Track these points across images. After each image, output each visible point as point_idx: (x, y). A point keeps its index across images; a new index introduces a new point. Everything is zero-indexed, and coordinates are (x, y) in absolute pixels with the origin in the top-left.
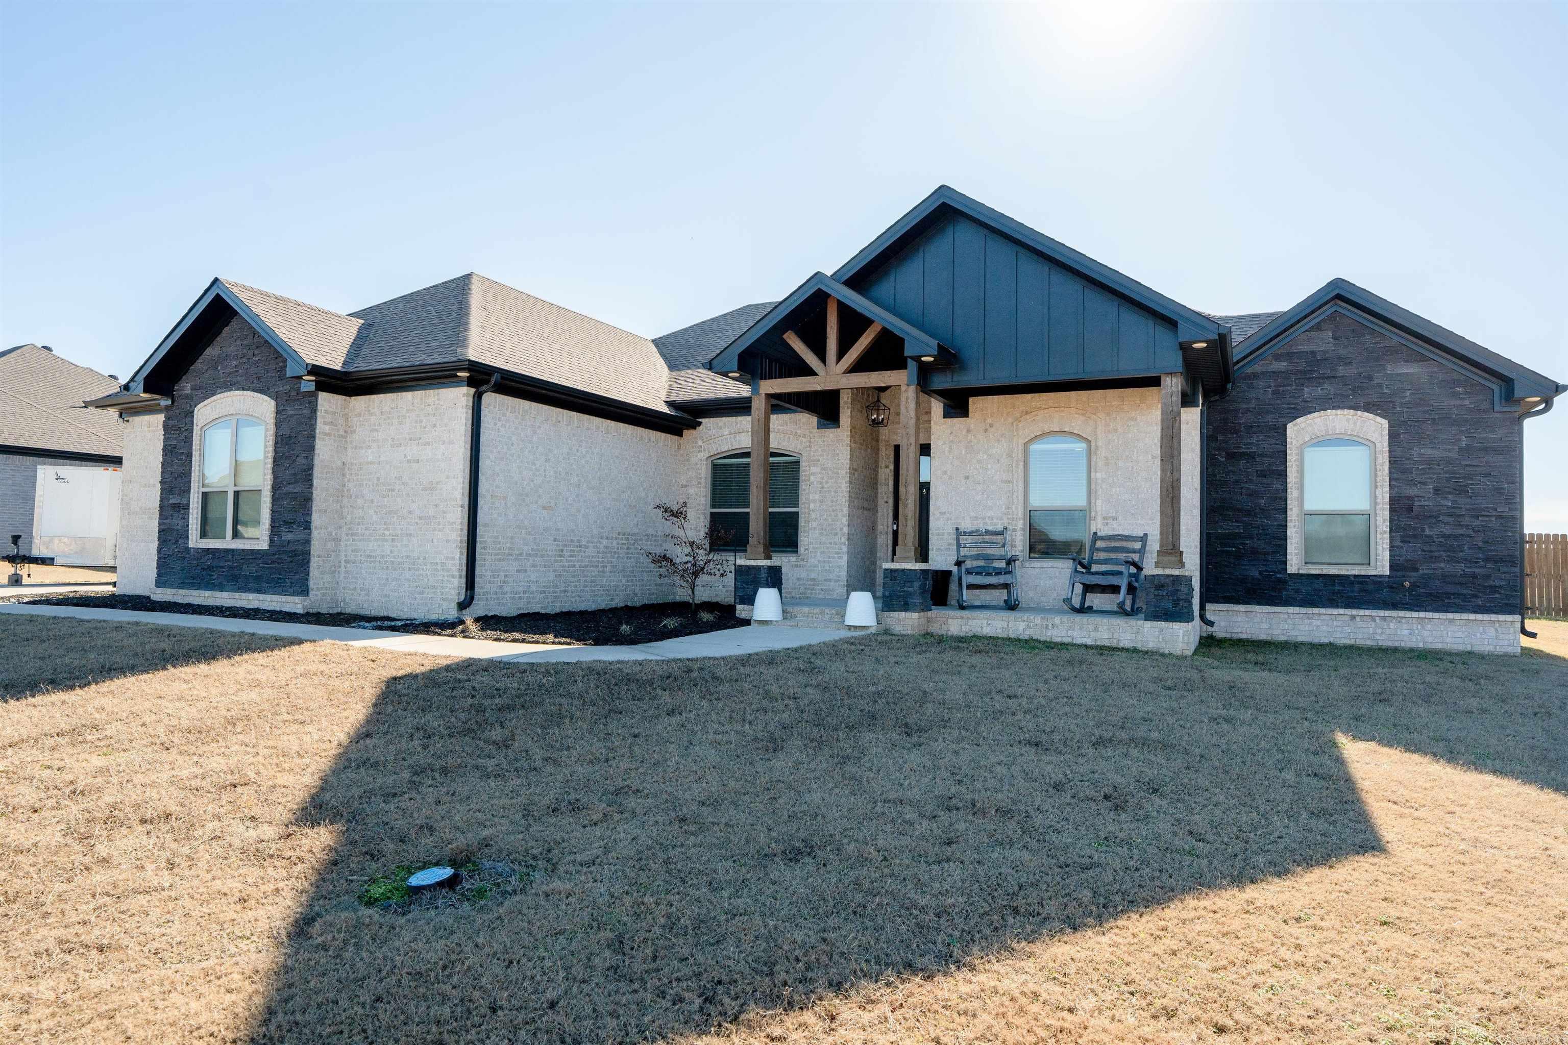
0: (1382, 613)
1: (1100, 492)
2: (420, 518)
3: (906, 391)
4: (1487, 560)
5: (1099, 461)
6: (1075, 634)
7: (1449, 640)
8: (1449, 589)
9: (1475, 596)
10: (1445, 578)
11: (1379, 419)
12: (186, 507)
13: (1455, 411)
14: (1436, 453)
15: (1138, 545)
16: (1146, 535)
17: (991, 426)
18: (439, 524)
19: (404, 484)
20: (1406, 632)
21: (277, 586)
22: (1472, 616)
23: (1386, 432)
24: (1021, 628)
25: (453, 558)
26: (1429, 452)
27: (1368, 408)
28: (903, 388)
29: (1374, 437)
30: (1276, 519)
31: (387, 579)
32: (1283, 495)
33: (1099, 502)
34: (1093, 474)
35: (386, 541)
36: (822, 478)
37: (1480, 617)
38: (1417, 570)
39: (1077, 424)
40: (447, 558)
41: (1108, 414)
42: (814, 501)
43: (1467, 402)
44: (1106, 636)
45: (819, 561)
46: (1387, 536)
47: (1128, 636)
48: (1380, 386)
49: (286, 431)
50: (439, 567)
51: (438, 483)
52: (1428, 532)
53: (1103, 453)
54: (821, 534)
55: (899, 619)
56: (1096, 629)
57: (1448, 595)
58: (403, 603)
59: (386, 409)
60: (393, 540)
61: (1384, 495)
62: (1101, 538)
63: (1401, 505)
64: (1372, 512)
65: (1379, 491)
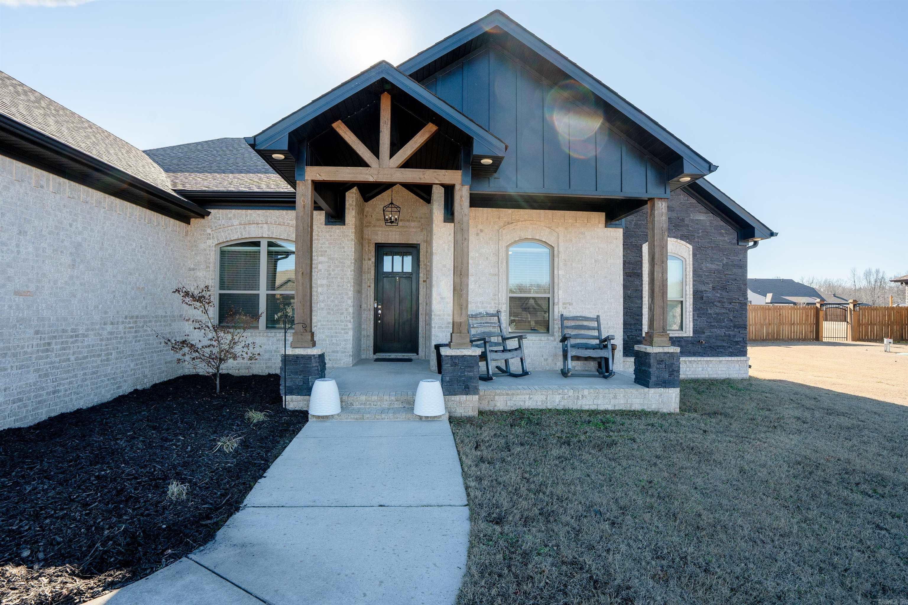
0: (690, 359)
1: (561, 285)
3: (460, 190)
4: (735, 326)
5: (560, 261)
6: (599, 402)
7: (719, 372)
8: (719, 343)
9: (730, 347)
10: (717, 337)
11: (688, 245)
13: (721, 243)
14: (713, 267)
15: (595, 324)
16: (598, 316)
17: (481, 231)
20: (700, 369)
22: (730, 358)
23: (691, 253)
24: (557, 400)
26: (709, 265)
27: (682, 238)
28: (457, 187)
29: (686, 255)
30: (636, 303)
32: (640, 288)
33: (560, 292)
34: (556, 272)
36: (329, 267)
37: (733, 358)
38: (704, 333)
39: (545, 235)
41: (566, 228)
42: (322, 286)
43: (726, 239)
44: (622, 402)
45: (328, 336)
46: (691, 314)
47: (638, 401)
48: (688, 225)
52: (709, 312)
53: (562, 256)
54: (329, 313)
55: (460, 402)
56: (615, 397)
57: (718, 347)
61: (689, 290)
62: (568, 319)
63: (698, 295)
64: (683, 299)
65: (688, 287)
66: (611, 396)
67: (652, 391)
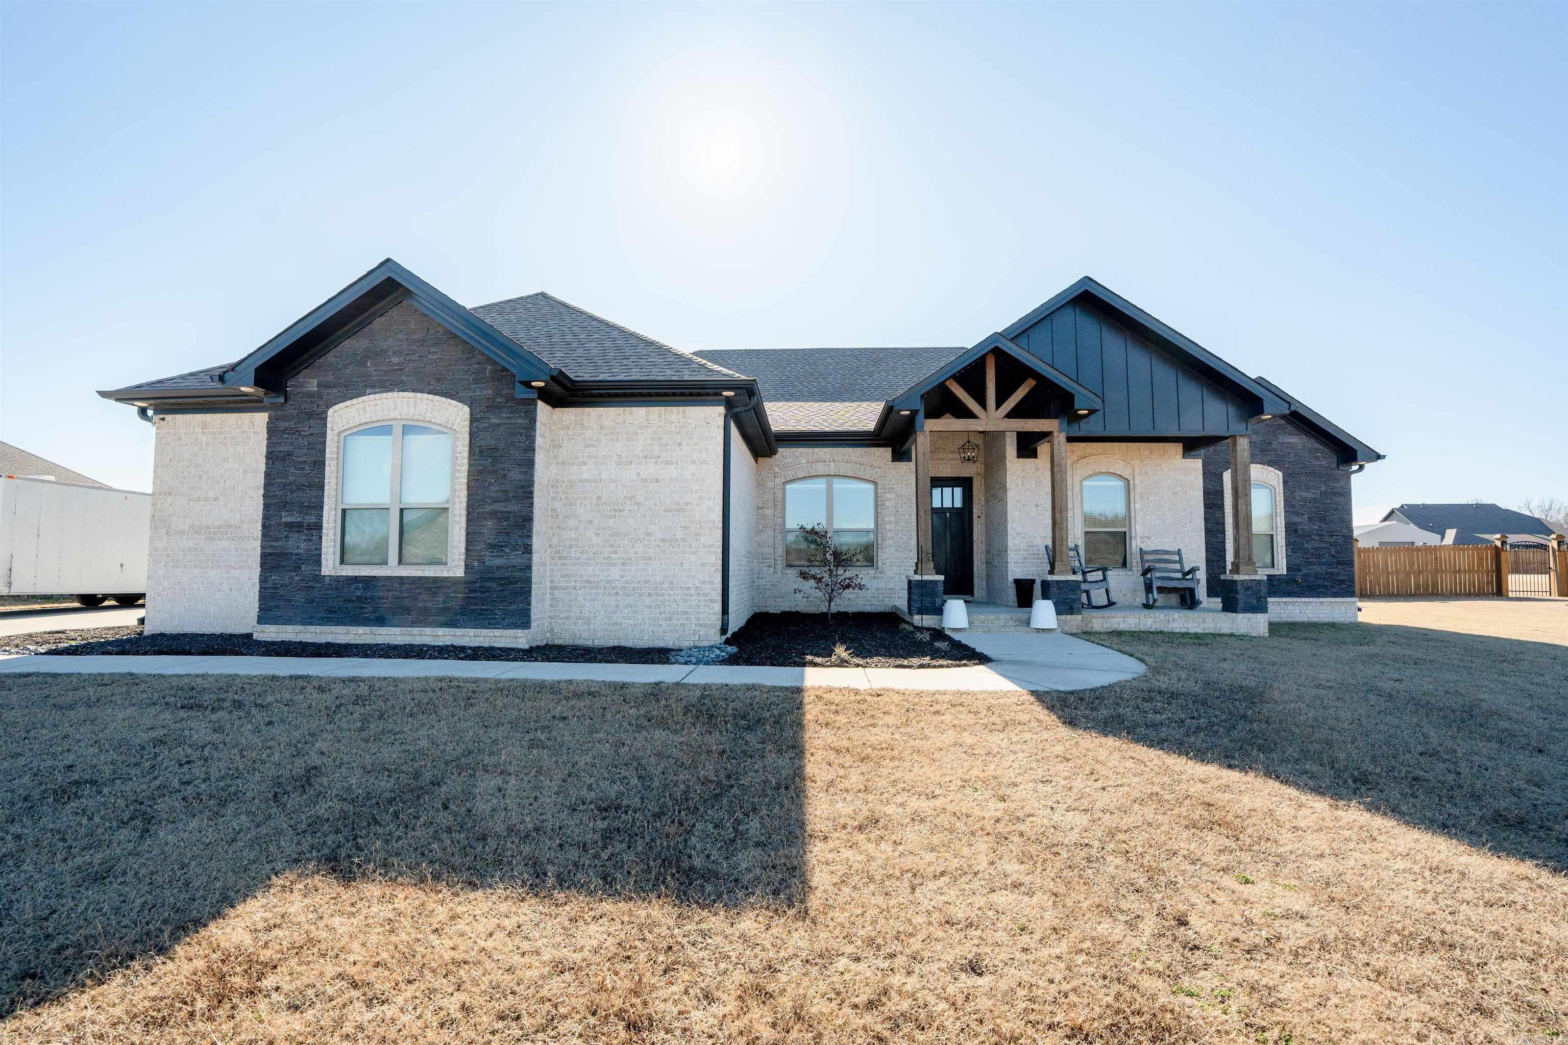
0: (1284, 599)
1: (1138, 518)
2: (663, 540)
3: (1058, 436)
4: (1338, 563)
5: (1136, 495)
6: (1189, 626)
7: (1321, 615)
8: (1319, 582)
9: (1333, 587)
10: (1316, 576)
11: (1277, 472)
12: (318, 527)
13: (1317, 468)
14: (1309, 495)
15: (1177, 558)
16: (1179, 550)
18: (691, 546)
19: (638, 504)
20: (1297, 611)
21: (483, 619)
22: (1333, 600)
23: (1281, 480)
24: (1149, 623)
25: (712, 583)
26: (1304, 494)
27: (1270, 463)
28: (1055, 434)
29: (1275, 483)
30: (1218, 538)
31: (617, 606)
32: (1221, 521)
33: (1138, 526)
34: (1132, 505)
35: (614, 565)
36: (897, 504)
37: (1337, 599)
38: (1300, 570)
39: (1120, 467)
40: (704, 582)
41: (1142, 461)
42: (890, 522)
43: (1324, 463)
44: (1211, 626)
45: (896, 574)
46: (1284, 548)
47: (1226, 625)
48: (1276, 450)
49: (487, 440)
50: (693, 592)
51: (688, 504)
52: (1306, 546)
53: (1139, 489)
54: (897, 550)
56: (1204, 621)
57: (1319, 586)
58: (642, 631)
59: (607, 423)
60: (623, 564)
61: (1281, 522)
62: (1147, 553)
63: (1291, 528)
64: (1274, 533)
65: (1278, 519)
66: (1200, 620)
67: (1240, 616)
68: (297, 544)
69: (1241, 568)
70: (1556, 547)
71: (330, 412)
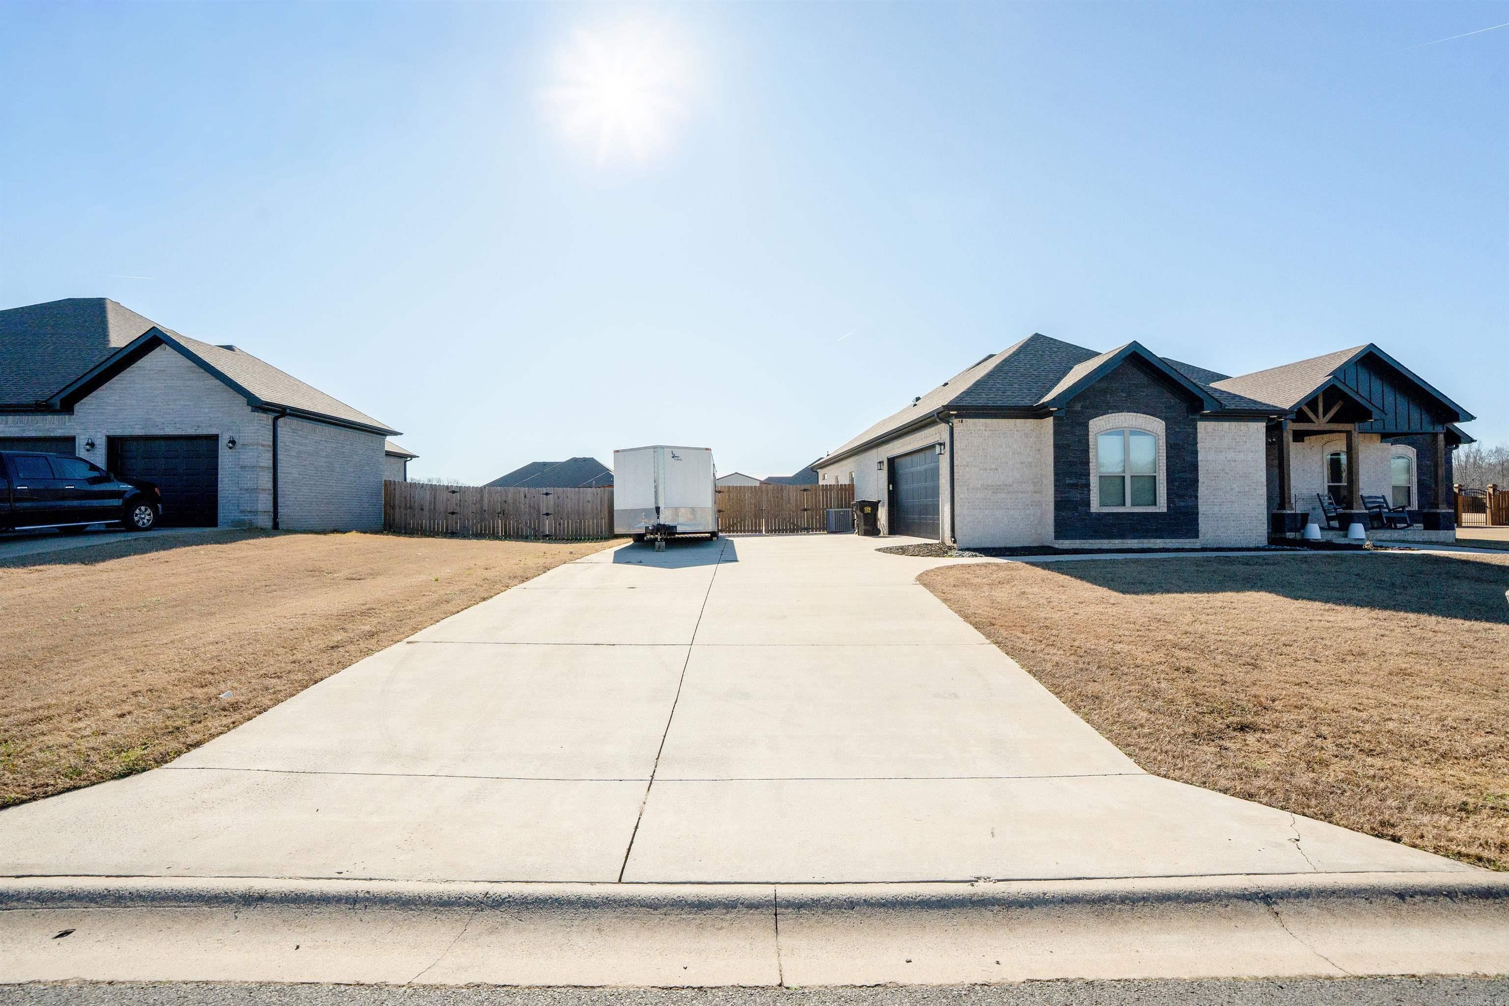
2: (1239, 492)
3: (1354, 431)
11: (1413, 449)
12: (1088, 485)
14: (1429, 464)
17: (1313, 447)
18: (1252, 495)
19: (1227, 473)
23: (1415, 454)
25: (1263, 514)
26: (1427, 463)
27: (1409, 444)
28: (1352, 430)
29: (1411, 456)
31: (1218, 527)
33: (1360, 483)
35: (1216, 505)
40: (1259, 514)
46: (1417, 495)
49: (1174, 440)
50: (1254, 519)
51: (1250, 473)
52: (1428, 494)
58: (1231, 539)
59: (1209, 430)
60: (1220, 505)
61: (1415, 479)
63: (1420, 483)
64: (1411, 485)
65: (1413, 477)
66: (1421, 534)
67: (1441, 531)
68: (1076, 495)
69: (1440, 506)
70: (1492, 493)
71: (1091, 422)
